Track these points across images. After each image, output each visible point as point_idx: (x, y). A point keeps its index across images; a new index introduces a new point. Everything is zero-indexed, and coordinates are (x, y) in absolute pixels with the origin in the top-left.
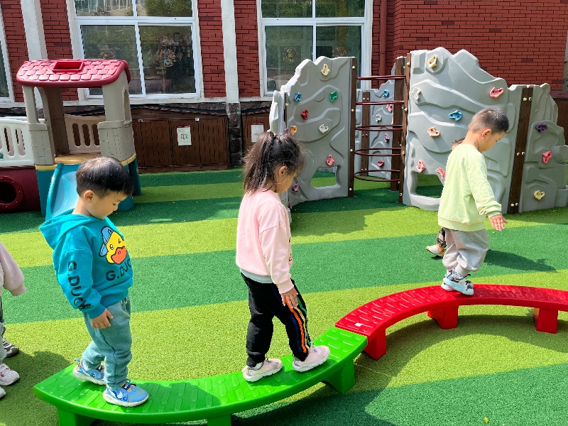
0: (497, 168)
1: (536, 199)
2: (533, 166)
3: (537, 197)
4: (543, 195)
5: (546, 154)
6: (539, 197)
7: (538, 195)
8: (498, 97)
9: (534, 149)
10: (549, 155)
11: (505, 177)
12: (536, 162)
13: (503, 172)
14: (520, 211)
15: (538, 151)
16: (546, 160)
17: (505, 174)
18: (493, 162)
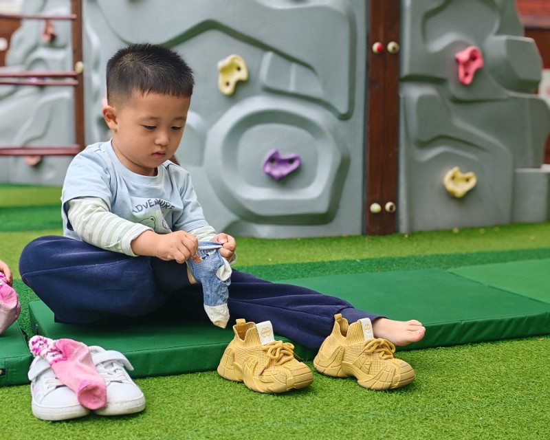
0: (315, 90)
1: (451, 196)
2: (428, 90)
3: (450, 186)
4: (472, 183)
5: (464, 55)
6: (460, 189)
7: (458, 181)
9: (425, 36)
10: (473, 58)
11: (345, 117)
12: (439, 81)
13: (333, 102)
14: (403, 226)
15: (438, 44)
16: (466, 74)
17: (343, 108)
18: (303, 69)
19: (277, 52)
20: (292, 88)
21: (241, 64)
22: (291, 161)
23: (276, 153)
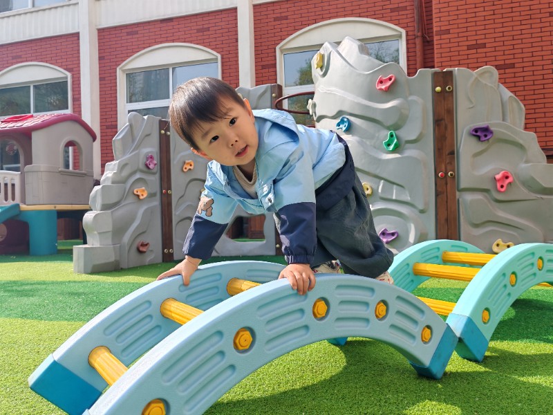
0: (408, 198)
2: (478, 196)
5: (498, 177)
7: (501, 247)
8: (388, 90)
9: (473, 167)
10: (506, 177)
11: (422, 212)
12: (486, 191)
13: (416, 204)
15: (482, 171)
16: (502, 186)
17: (421, 207)
18: (399, 187)
19: (386, 180)
20: (394, 198)
21: (368, 187)
22: (393, 234)
23: (386, 230)
